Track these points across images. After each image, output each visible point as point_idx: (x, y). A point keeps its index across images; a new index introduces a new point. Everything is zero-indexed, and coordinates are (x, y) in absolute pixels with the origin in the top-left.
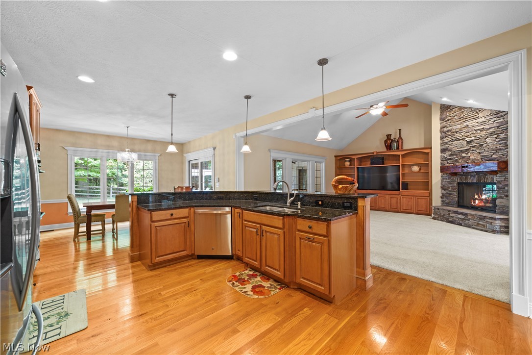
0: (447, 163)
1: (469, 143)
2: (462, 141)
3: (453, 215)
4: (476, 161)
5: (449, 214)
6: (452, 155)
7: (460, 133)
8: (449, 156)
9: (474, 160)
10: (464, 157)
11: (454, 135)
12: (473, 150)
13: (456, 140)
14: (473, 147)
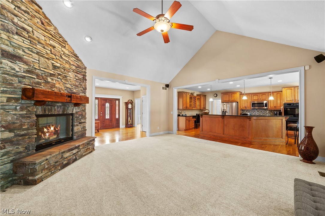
0: (20, 82)
1: (55, 67)
2: (46, 60)
3: (68, 154)
4: (62, 91)
5: (62, 157)
6: (28, 71)
7: (44, 48)
8: (24, 72)
9: (61, 90)
10: (48, 82)
11: (36, 45)
12: (59, 78)
13: (37, 53)
14: (59, 75)
